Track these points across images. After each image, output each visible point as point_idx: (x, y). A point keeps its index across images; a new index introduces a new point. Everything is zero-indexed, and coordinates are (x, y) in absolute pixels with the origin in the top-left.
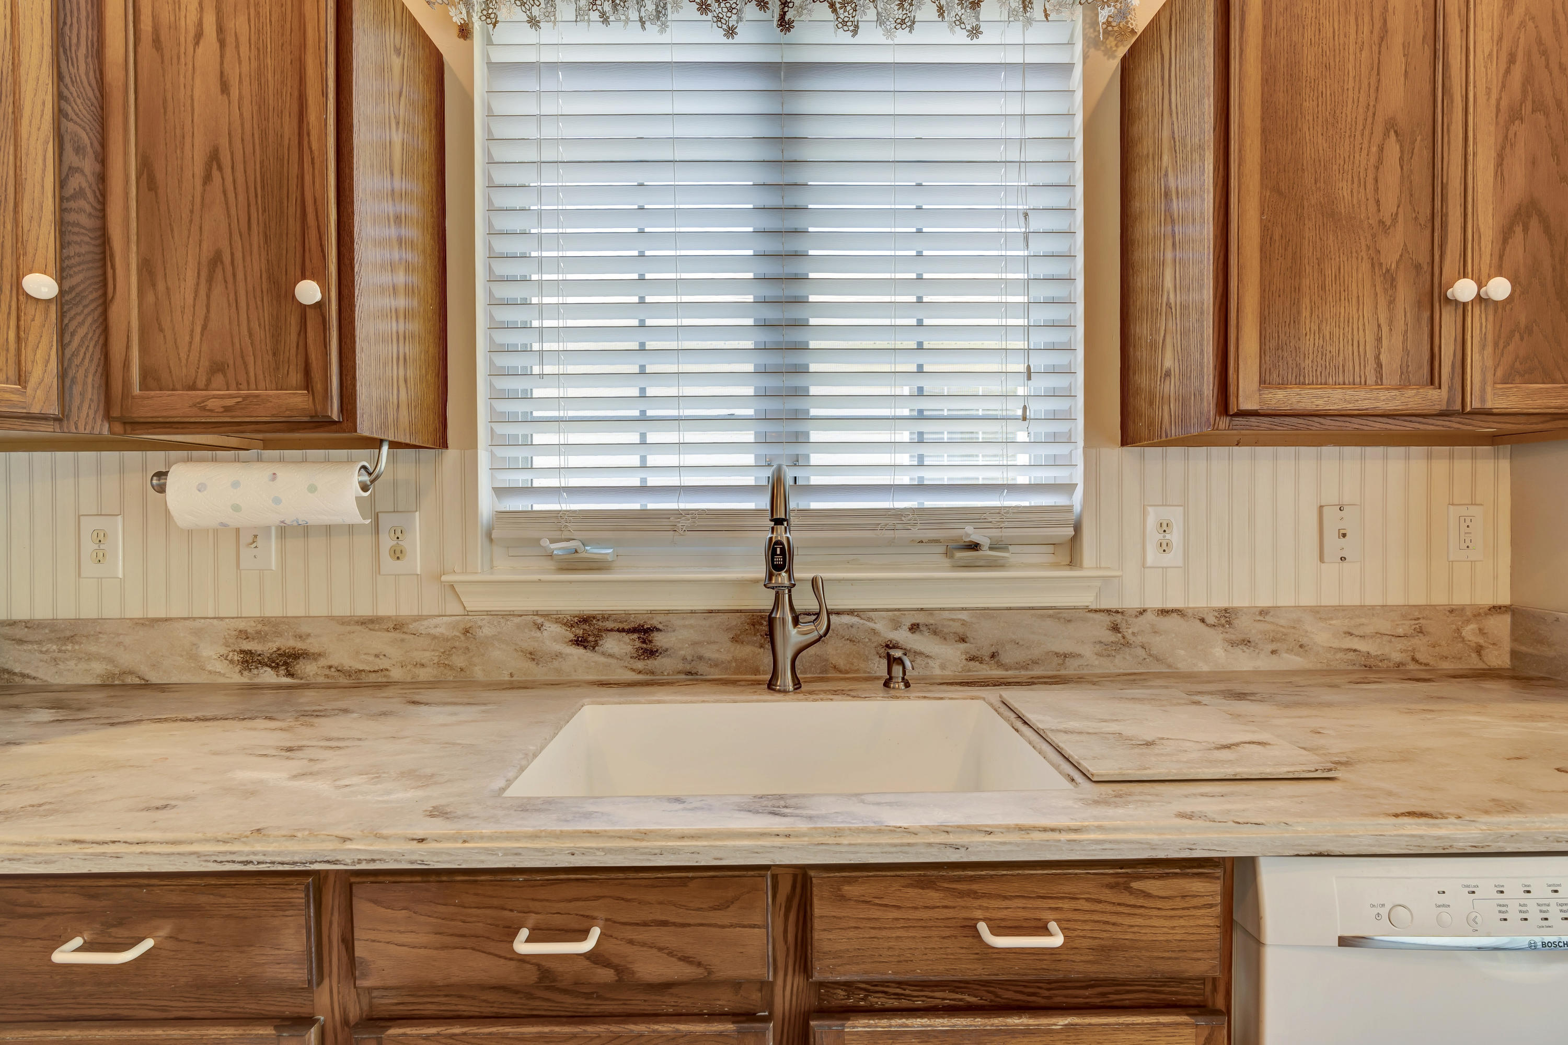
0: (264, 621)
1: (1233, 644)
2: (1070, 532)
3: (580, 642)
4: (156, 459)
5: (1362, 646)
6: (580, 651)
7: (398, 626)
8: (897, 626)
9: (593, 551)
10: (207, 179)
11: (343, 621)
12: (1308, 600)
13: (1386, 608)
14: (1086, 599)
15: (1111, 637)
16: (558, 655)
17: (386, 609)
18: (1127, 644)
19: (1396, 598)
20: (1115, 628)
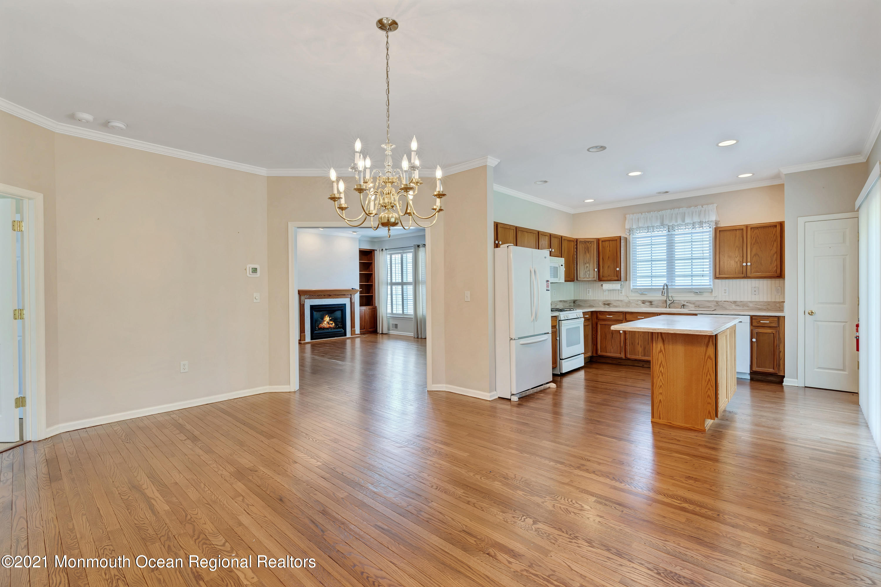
0: (606, 300)
1: (736, 306)
2: (711, 291)
3: (643, 303)
4: (602, 283)
5: (758, 307)
6: (643, 304)
7: (621, 301)
8: (684, 302)
9: (644, 293)
10: (608, 259)
11: (615, 300)
12: (750, 300)
13: (760, 302)
14: (712, 299)
15: (717, 304)
16: (640, 305)
17: (619, 299)
18: (719, 305)
19: (765, 300)
20: (717, 303)
